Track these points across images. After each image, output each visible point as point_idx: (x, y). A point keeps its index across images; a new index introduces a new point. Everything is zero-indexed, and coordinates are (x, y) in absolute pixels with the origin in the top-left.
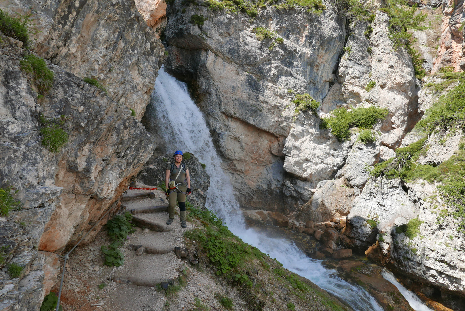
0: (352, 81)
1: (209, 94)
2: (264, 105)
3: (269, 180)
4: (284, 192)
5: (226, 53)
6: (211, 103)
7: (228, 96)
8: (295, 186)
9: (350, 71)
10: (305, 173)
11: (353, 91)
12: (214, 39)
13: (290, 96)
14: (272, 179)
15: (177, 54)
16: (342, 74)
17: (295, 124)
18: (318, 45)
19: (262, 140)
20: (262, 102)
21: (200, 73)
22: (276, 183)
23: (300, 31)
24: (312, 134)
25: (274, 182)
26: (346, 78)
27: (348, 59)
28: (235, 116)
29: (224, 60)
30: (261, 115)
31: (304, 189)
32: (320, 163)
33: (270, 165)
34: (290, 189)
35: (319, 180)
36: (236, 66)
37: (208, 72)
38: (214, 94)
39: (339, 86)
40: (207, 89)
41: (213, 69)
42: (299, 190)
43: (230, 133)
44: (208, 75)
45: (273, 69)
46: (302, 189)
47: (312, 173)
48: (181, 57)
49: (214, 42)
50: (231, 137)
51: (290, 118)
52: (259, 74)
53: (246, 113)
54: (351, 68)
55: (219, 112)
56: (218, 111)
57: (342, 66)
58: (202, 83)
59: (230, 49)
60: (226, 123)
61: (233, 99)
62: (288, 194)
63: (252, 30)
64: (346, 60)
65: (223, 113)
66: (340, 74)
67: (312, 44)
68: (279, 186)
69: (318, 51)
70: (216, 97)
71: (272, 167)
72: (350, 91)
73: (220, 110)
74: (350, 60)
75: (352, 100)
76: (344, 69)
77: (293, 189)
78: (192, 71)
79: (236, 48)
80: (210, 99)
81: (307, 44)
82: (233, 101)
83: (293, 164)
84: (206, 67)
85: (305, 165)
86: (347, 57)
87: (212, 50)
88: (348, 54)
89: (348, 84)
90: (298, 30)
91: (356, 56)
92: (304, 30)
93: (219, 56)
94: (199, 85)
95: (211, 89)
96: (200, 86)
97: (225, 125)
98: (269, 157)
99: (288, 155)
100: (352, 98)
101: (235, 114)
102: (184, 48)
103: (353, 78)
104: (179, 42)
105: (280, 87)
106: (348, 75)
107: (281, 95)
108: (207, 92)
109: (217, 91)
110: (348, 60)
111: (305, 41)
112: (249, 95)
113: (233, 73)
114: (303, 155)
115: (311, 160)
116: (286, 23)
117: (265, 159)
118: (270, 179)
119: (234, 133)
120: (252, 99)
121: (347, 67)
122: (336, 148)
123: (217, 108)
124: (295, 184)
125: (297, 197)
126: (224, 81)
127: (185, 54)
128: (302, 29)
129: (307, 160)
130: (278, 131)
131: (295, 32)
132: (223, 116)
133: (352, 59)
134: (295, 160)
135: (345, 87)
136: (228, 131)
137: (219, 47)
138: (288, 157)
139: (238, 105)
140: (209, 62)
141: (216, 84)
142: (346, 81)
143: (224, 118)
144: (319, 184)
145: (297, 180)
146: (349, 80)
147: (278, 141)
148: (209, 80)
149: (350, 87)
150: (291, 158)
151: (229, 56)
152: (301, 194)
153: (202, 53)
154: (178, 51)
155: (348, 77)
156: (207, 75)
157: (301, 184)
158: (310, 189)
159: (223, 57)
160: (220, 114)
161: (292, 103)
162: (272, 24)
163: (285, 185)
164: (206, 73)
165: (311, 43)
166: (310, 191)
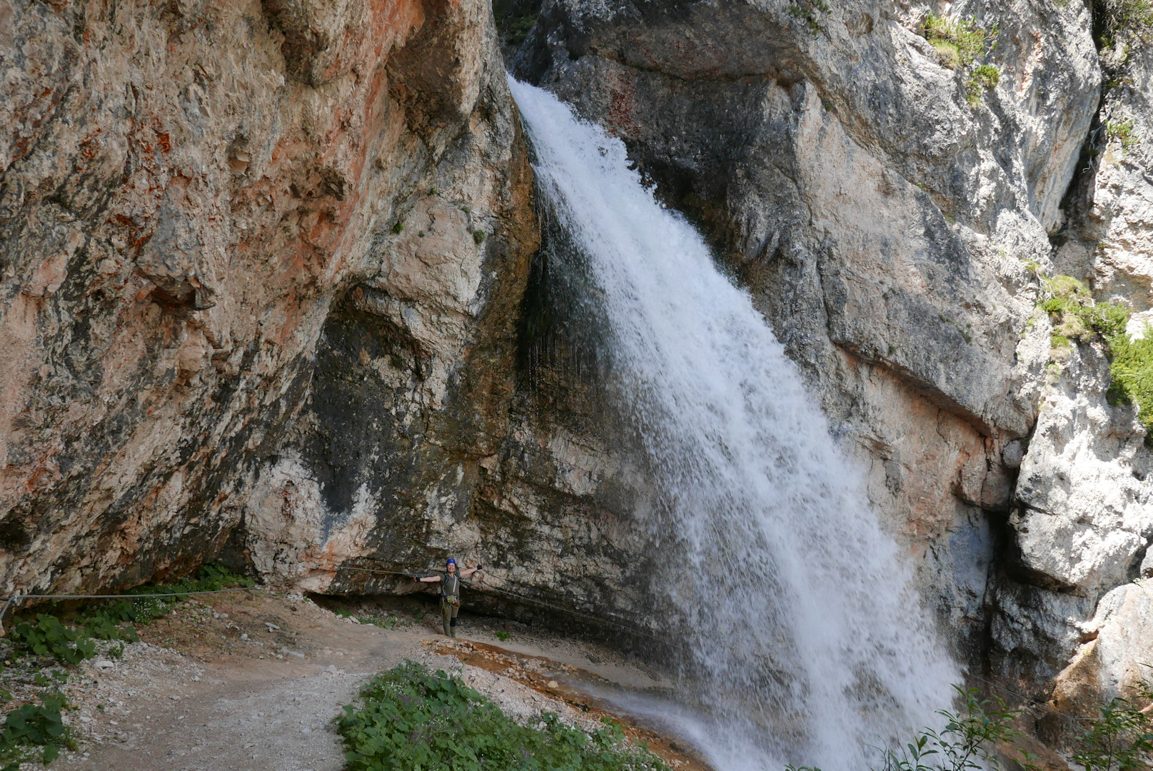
0: (1129, 236)
1: (791, 264)
2: (974, 318)
3: (944, 593)
4: (995, 636)
5: (861, 100)
6: (794, 301)
7: (867, 276)
8: (1036, 614)
9: (1128, 202)
10: (1075, 571)
11: (1132, 269)
12: (834, 35)
13: (1031, 285)
14: (954, 591)
15: (619, 90)
16: (1103, 213)
17: (1055, 390)
18: (1060, 106)
19: (946, 449)
20: (967, 306)
21: (748, 175)
22: (965, 604)
23: (1019, 50)
24: (1094, 423)
25: (958, 599)
26: (1113, 227)
27: (1123, 163)
28: (892, 358)
29: (848, 126)
30: (968, 359)
31: (1064, 623)
32: (1114, 529)
33: (946, 537)
34: (1016, 625)
35: (1103, 590)
36: (884, 156)
37: (794, 174)
38: (811, 267)
39: (1081, 250)
40: (775, 243)
41: (816, 164)
42: (1047, 628)
43: (865, 429)
44: (790, 185)
45: (983, 180)
46: (1058, 625)
47: (1094, 566)
48: (634, 107)
49: (830, 48)
50: (867, 443)
51: (1039, 365)
52: (949, 196)
53: (929, 350)
54: (1131, 192)
55: (826, 340)
56: (821, 336)
57: (1104, 186)
58: (752, 217)
59: (876, 87)
60: (850, 384)
61: (885, 289)
62: (1009, 644)
63: (916, 26)
64: (1117, 168)
65: (842, 345)
66: (1096, 212)
67: (1049, 103)
68: (972, 613)
69: (1057, 129)
70: (816, 280)
71: (953, 543)
72: (1121, 271)
73: (829, 334)
74: (1130, 167)
75: (1122, 299)
76: (1110, 197)
77: (1029, 626)
78: (694, 166)
79: (891, 86)
80: (793, 287)
81: (1033, 102)
82: (885, 297)
83: (1052, 539)
84: (790, 152)
85: (1077, 540)
86: (1119, 156)
87: (818, 82)
88: (1124, 146)
89: (1117, 245)
90: (1014, 48)
91: (1146, 156)
92: (1029, 50)
93: (835, 111)
94: (738, 224)
95: (798, 246)
96: (744, 229)
97: (846, 394)
98: (948, 509)
99: (1037, 505)
100: (1124, 292)
101: (891, 350)
102: (654, 70)
103: (1133, 226)
104: (637, 45)
105: (1000, 247)
106: (1117, 215)
107: (1009, 279)
108: (778, 254)
109: (823, 253)
110: (1122, 168)
111: (1030, 89)
112: (931, 277)
113: (871, 185)
114: (1078, 505)
115: (1094, 522)
116: (986, 18)
117: (939, 518)
118: (948, 589)
119: (878, 426)
120: (940, 294)
121: (1118, 189)
122: (1140, 471)
123: (819, 322)
124: (1036, 609)
125: (1037, 652)
126: (849, 213)
127: (663, 92)
128: (1025, 46)
129: (1083, 521)
130: (1006, 415)
131: (1005, 55)
132: (841, 355)
133: (1136, 164)
134: (1058, 523)
135: (1103, 255)
136: (856, 420)
137: (842, 74)
138: (1038, 514)
139: (904, 314)
140: (807, 131)
141: (820, 224)
142: (1109, 234)
143: (844, 365)
144: (1105, 602)
145: (1042, 594)
146: (1119, 234)
147: (988, 449)
148: (793, 206)
149: (1122, 257)
150: (1045, 517)
151: (868, 114)
152: (1052, 641)
153: (769, 95)
154: (625, 79)
155: (1118, 223)
156: (782, 186)
157: (1054, 604)
158: (1078, 624)
159: (845, 118)
160: (829, 348)
161: (1039, 308)
162: (949, 14)
163: (1002, 613)
164: (779, 177)
165: (1043, 97)
166: (1079, 630)
